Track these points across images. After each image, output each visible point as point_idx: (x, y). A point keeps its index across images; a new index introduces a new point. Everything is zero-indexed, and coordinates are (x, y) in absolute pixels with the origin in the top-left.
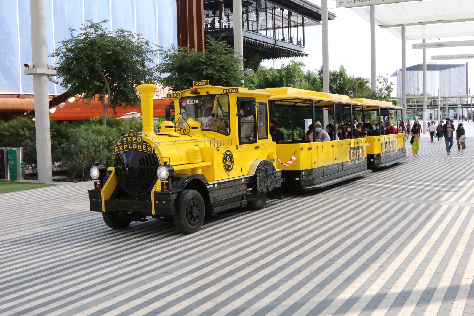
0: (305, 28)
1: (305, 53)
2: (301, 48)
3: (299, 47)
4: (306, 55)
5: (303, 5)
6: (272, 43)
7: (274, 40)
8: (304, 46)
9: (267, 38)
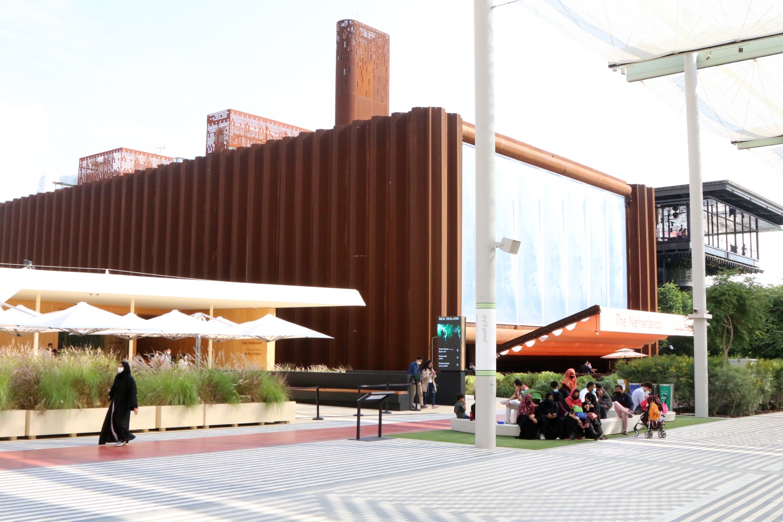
0: (759, 233)
1: (760, 269)
2: (756, 262)
3: (752, 261)
4: (762, 272)
5: (767, 207)
6: (724, 257)
7: (726, 253)
8: (758, 259)
9: (719, 251)
